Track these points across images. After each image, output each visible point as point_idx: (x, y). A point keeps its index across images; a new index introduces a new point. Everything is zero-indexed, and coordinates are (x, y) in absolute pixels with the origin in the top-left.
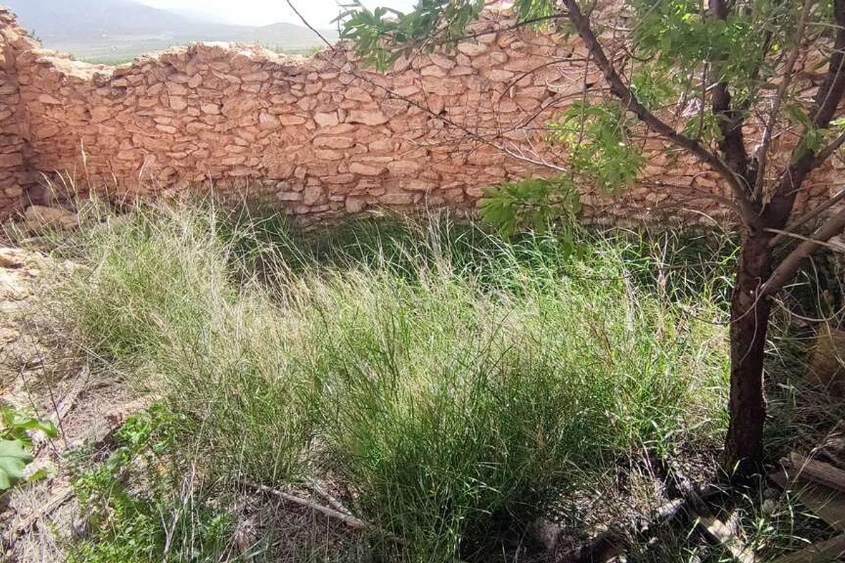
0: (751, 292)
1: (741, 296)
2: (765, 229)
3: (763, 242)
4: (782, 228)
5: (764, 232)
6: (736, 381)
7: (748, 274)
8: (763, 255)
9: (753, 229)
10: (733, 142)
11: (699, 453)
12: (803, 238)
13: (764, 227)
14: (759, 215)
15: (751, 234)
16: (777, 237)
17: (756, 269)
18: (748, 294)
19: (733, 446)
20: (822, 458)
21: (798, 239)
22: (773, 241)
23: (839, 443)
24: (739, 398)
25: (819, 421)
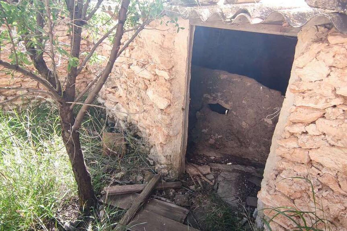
0: (69, 131)
1: (65, 134)
2: (66, 102)
3: (67, 108)
4: (73, 101)
5: (67, 104)
6: (75, 170)
7: (66, 123)
8: (69, 114)
9: (61, 103)
10: (40, 64)
11: (70, 205)
12: (82, 104)
13: (66, 101)
14: (62, 97)
15: (61, 106)
16: (72, 105)
17: (68, 121)
18: (68, 132)
19: (82, 197)
20: (115, 184)
21: (81, 105)
22: (71, 107)
23: (119, 175)
24: (78, 176)
25: (111, 169)
